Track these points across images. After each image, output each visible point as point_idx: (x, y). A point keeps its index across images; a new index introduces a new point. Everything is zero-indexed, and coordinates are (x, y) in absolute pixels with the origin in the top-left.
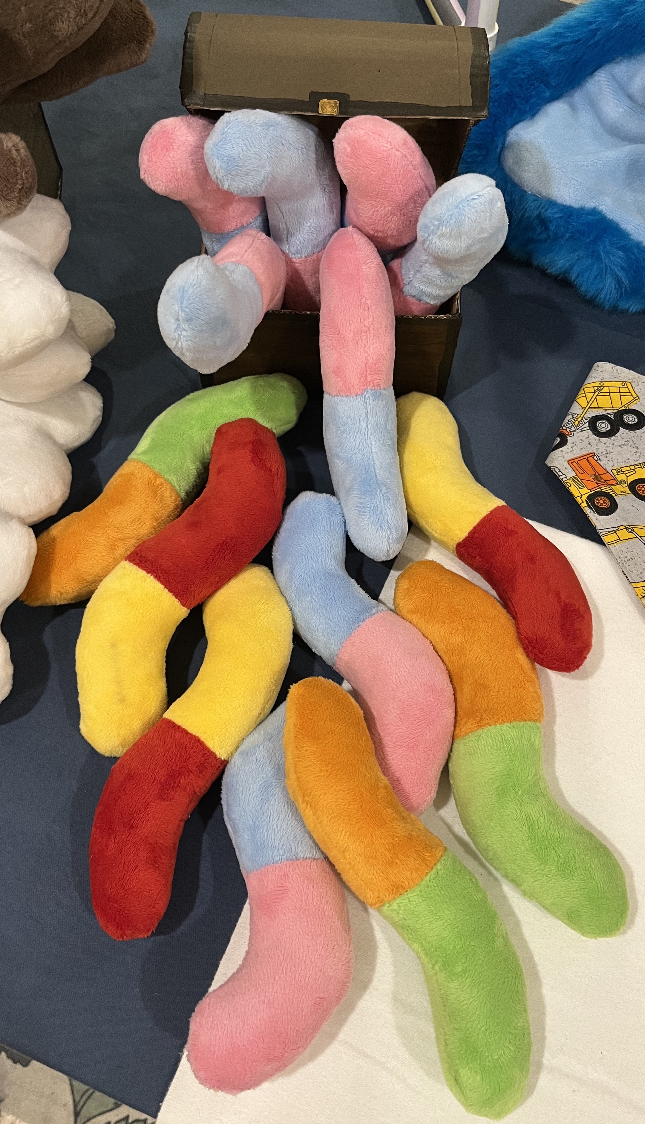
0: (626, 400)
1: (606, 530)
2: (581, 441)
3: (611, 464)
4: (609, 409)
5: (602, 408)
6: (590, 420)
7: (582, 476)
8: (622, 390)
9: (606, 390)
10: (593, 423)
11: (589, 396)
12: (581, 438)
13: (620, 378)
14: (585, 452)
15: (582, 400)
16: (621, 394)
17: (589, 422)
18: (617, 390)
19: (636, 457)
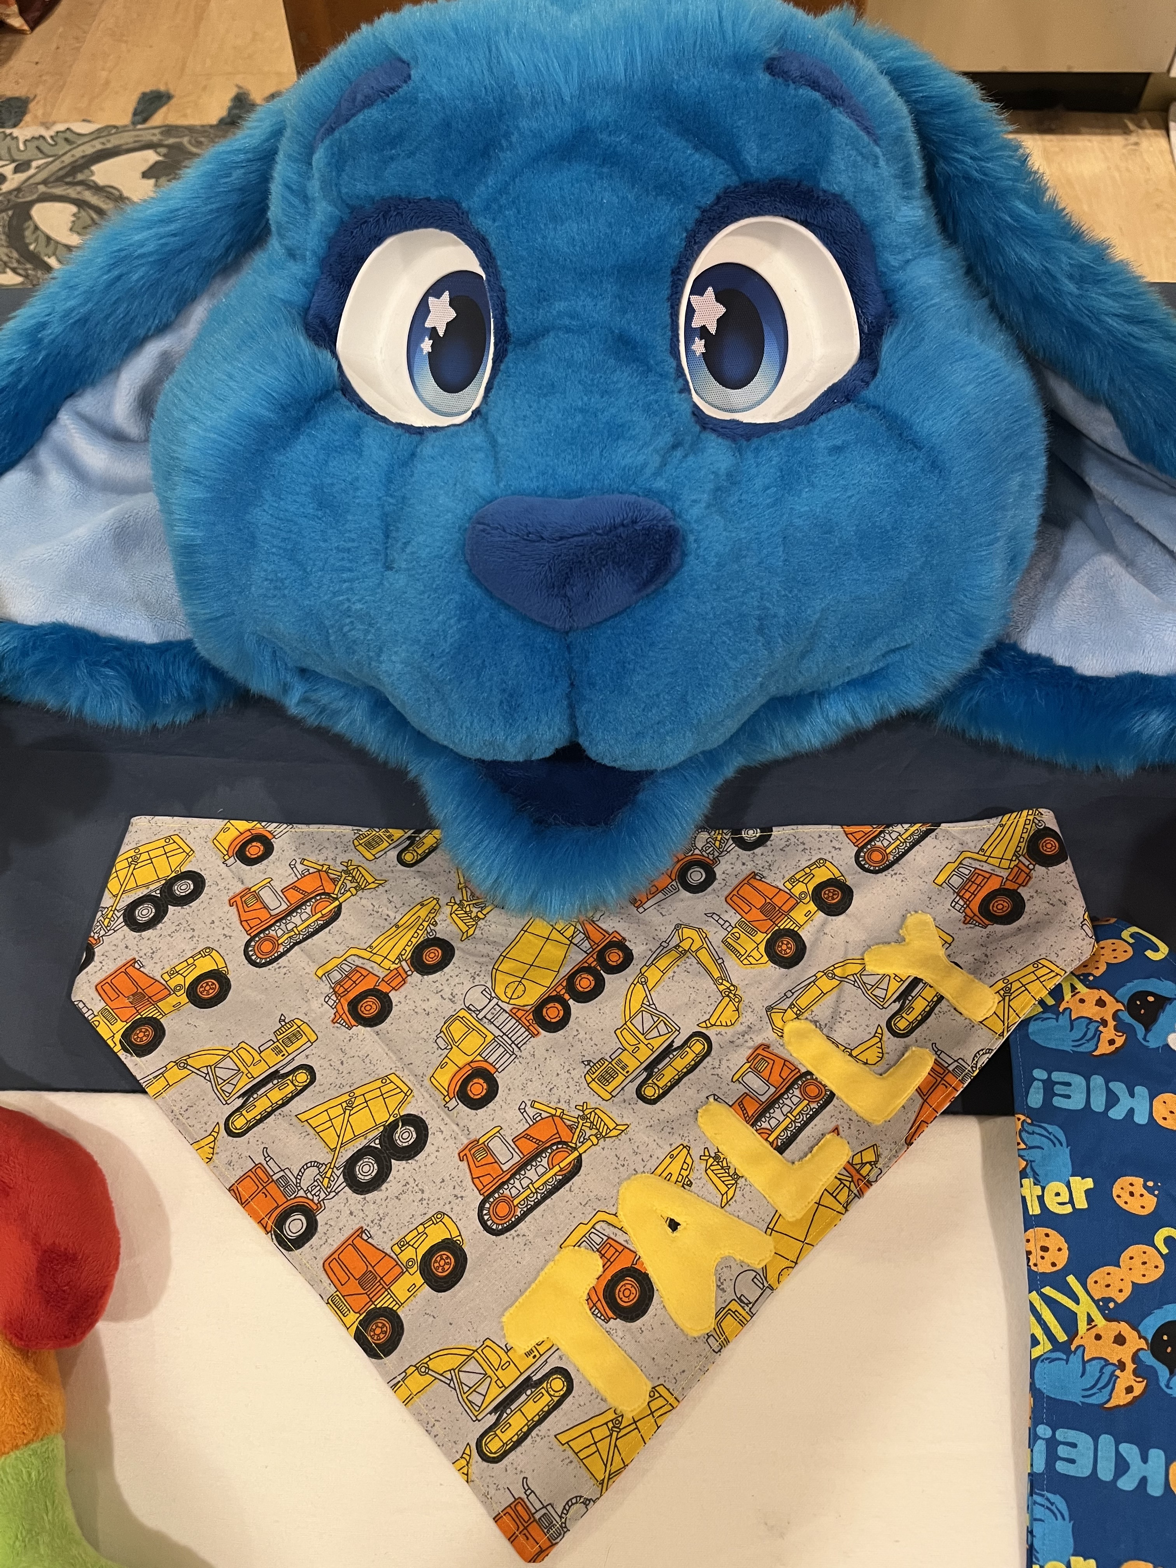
0: (175, 861)
1: (151, 1077)
2: (114, 948)
3: (159, 967)
4: (153, 882)
5: (144, 886)
6: (125, 910)
7: (114, 1005)
8: (167, 849)
9: (145, 856)
10: (129, 915)
11: (122, 875)
12: (114, 943)
13: (162, 833)
14: (120, 962)
15: (113, 885)
16: (168, 855)
17: (124, 915)
18: (161, 851)
19: (192, 944)
